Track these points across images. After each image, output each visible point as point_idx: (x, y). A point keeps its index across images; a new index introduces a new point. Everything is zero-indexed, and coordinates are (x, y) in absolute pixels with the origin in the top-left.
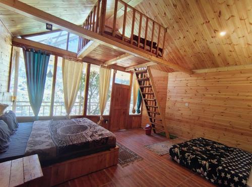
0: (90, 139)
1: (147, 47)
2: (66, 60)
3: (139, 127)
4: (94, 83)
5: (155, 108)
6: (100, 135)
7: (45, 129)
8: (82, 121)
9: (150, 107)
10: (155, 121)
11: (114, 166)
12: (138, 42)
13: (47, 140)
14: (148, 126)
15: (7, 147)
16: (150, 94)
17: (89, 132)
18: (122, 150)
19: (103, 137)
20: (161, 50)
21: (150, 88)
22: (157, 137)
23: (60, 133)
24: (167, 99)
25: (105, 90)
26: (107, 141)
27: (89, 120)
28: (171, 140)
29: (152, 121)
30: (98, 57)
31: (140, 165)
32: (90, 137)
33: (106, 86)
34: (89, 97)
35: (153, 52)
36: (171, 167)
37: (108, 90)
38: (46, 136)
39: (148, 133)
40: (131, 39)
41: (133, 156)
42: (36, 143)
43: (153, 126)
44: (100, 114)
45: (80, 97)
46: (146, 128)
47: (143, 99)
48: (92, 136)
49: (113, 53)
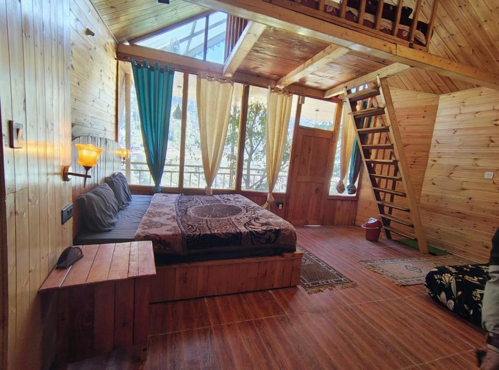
0: (243, 229)
1: (386, 23)
2: (203, 81)
3: (351, 224)
4: (258, 128)
5: (394, 181)
6: (263, 225)
7: (170, 207)
8: (232, 199)
9: (380, 178)
10: (390, 212)
11: (290, 288)
12: (359, 11)
13: (169, 222)
14: (373, 221)
15: (113, 224)
16: (384, 148)
17: (243, 217)
18: (308, 262)
19: (270, 228)
20: (424, 28)
21: (384, 134)
22: (395, 246)
23: (192, 215)
24: (430, 162)
25: (279, 141)
26: (277, 237)
27: (246, 199)
28: (433, 258)
29: (382, 212)
30: (265, 68)
31: (348, 297)
32: (245, 225)
33: (280, 132)
34: (246, 156)
35: (400, 35)
36: (428, 314)
37: (285, 141)
38: (169, 217)
39: (373, 235)
40: (341, 5)
41: (334, 277)
42: (151, 225)
43: (387, 222)
44: (267, 191)
45: (231, 157)
46: (368, 225)
47: (364, 160)
48: (248, 224)
49: (297, 52)
